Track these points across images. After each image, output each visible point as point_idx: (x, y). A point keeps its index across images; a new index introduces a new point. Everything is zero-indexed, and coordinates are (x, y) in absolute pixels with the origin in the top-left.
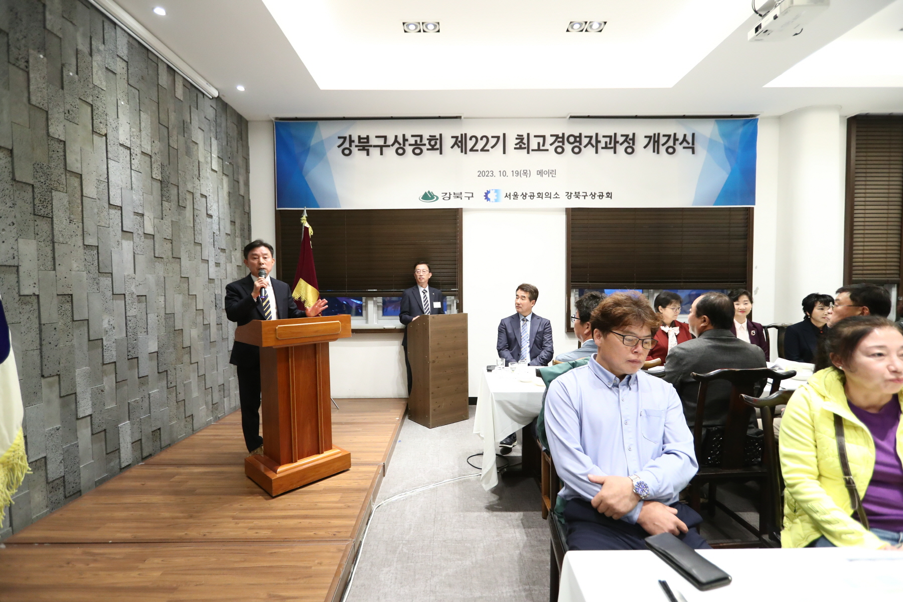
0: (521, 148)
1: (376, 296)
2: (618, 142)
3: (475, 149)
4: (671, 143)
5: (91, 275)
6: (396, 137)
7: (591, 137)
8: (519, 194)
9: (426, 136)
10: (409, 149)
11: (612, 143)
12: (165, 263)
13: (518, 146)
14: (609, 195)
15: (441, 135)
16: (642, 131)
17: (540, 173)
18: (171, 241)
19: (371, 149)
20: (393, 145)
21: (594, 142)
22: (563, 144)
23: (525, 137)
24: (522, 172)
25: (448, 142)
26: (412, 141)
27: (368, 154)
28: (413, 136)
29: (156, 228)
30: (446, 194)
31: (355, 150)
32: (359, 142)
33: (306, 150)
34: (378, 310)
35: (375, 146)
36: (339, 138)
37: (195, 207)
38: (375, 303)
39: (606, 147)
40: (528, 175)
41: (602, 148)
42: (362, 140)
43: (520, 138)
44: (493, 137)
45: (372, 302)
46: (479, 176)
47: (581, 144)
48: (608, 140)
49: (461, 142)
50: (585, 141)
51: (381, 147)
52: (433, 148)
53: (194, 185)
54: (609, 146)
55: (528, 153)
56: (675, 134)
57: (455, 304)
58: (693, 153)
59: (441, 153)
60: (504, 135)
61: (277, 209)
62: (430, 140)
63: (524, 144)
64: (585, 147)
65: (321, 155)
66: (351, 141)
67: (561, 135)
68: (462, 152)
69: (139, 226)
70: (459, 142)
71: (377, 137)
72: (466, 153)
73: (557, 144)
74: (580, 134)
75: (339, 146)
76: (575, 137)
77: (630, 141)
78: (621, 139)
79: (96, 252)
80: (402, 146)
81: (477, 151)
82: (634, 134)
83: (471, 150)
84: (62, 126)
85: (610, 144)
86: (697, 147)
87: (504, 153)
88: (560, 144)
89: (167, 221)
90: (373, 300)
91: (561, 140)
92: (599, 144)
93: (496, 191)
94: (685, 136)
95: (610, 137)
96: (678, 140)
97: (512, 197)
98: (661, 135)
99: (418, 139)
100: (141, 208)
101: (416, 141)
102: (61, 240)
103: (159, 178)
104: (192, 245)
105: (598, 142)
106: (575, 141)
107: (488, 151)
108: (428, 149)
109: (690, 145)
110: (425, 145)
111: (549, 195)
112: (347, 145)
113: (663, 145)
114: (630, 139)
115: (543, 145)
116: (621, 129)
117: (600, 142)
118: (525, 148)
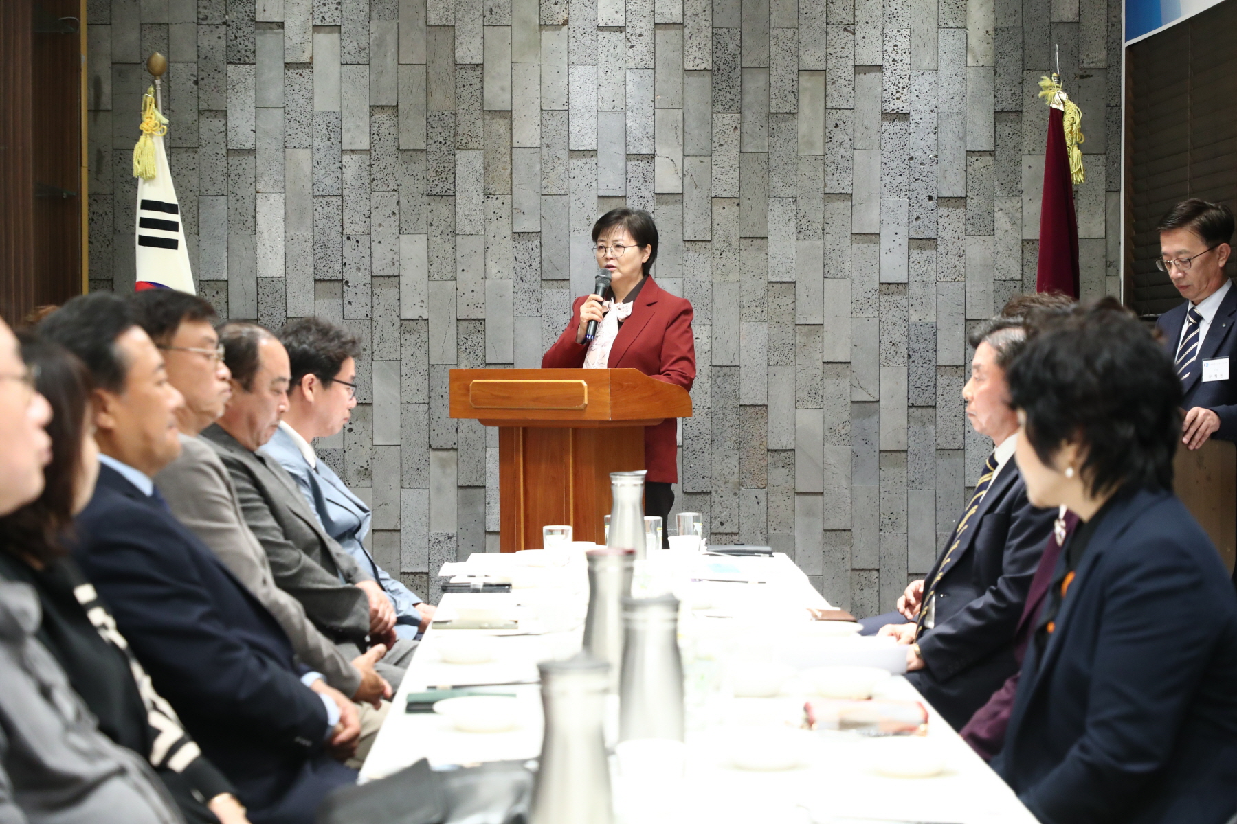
5: (526, 286)
12: (719, 252)
18: (736, 201)
29: (687, 179)
37: (830, 105)
53: (831, 50)
61: (1125, 44)
69: (642, 181)
79: (537, 242)
84: (478, 39)
89: (728, 158)
100: (646, 142)
102: (468, 229)
103: (708, 65)
104: (817, 202)
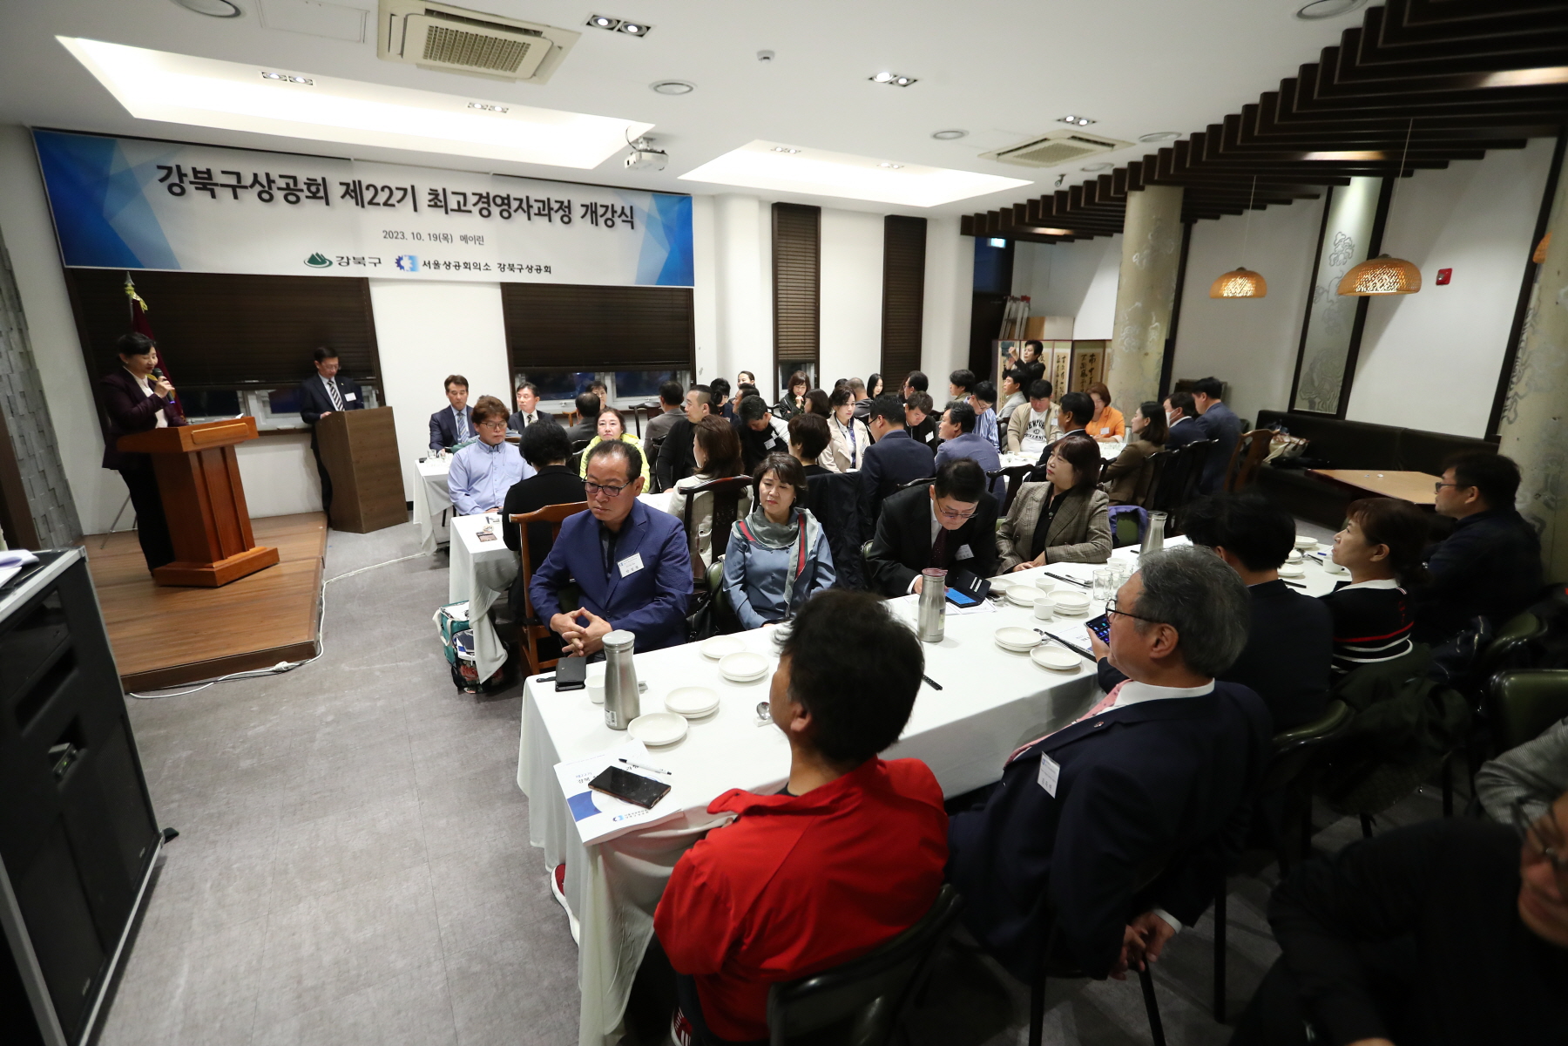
0: (436, 206)
1: (258, 389)
2: (552, 209)
3: (375, 201)
4: (609, 215)
6: (255, 176)
7: (521, 200)
8: (441, 262)
9: (302, 179)
10: (279, 195)
11: (546, 210)
13: (432, 203)
14: (548, 269)
15: (324, 179)
16: (578, 199)
17: (465, 238)
19: (218, 190)
20: (252, 186)
21: (525, 206)
22: (489, 205)
23: (441, 192)
24: (441, 236)
25: (336, 191)
26: (282, 183)
27: (213, 196)
28: (281, 176)
30: (342, 258)
31: (190, 189)
32: (196, 177)
33: (104, 181)
34: (264, 406)
35: (222, 185)
36: (160, 167)
38: (258, 398)
39: (539, 214)
40: (450, 241)
41: (536, 214)
42: (199, 175)
43: (434, 193)
44: (397, 189)
45: (254, 397)
46: (385, 237)
47: (510, 207)
48: (541, 205)
49: (355, 191)
50: (515, 205)
51: (234, 188)
52: (314, 196)
54: (542, 212)
55: (447, 213)
56: (613, 206)
57: (374, 395)
58: (633, 228)
59: (327, 203)
60: (413, 187)
61: (66, 267)
62: (309, 186)
63: (441, 201)
64: (516, 211)
65: (131, 189)
66: (181, 176)
67: (485, 195)
68: (357, 204)
70: (352, 191)
71: (223, 172)
72: (363, 206)
73: (481, 205)
74: (508, 196)
75: (162, 180)
76: (503, 199)
77: (565, 208)
78: (556, 206)
80: (267, 189)
81: (378, 204)
82: (569, 201)
83: (371, 203)
85: (544, 210)
86: (636, 221)
87: (416, 210)
88: (486, 206)
90: (254, 394)
91: (485, 200)
92: (531, 209)
93: (411, 258)
94: (623, 208)
95: (543, 202)
96: (616, 212)
97: (432, 266)
98: (598, 206)
99: (291, 182)
101: (288, 184)
105: (529, 207)
106: (503, 204)
107: (393, 205)
108: (307, 197)
109: (629, 219)
110: (302, 190)
111: (477, 266)
112: (174, 179)
113: (602, 216)
114: (566, 207)
115: (465, 205)
116: (556, 195)
117: (532, 207)
118: (442, 207)
